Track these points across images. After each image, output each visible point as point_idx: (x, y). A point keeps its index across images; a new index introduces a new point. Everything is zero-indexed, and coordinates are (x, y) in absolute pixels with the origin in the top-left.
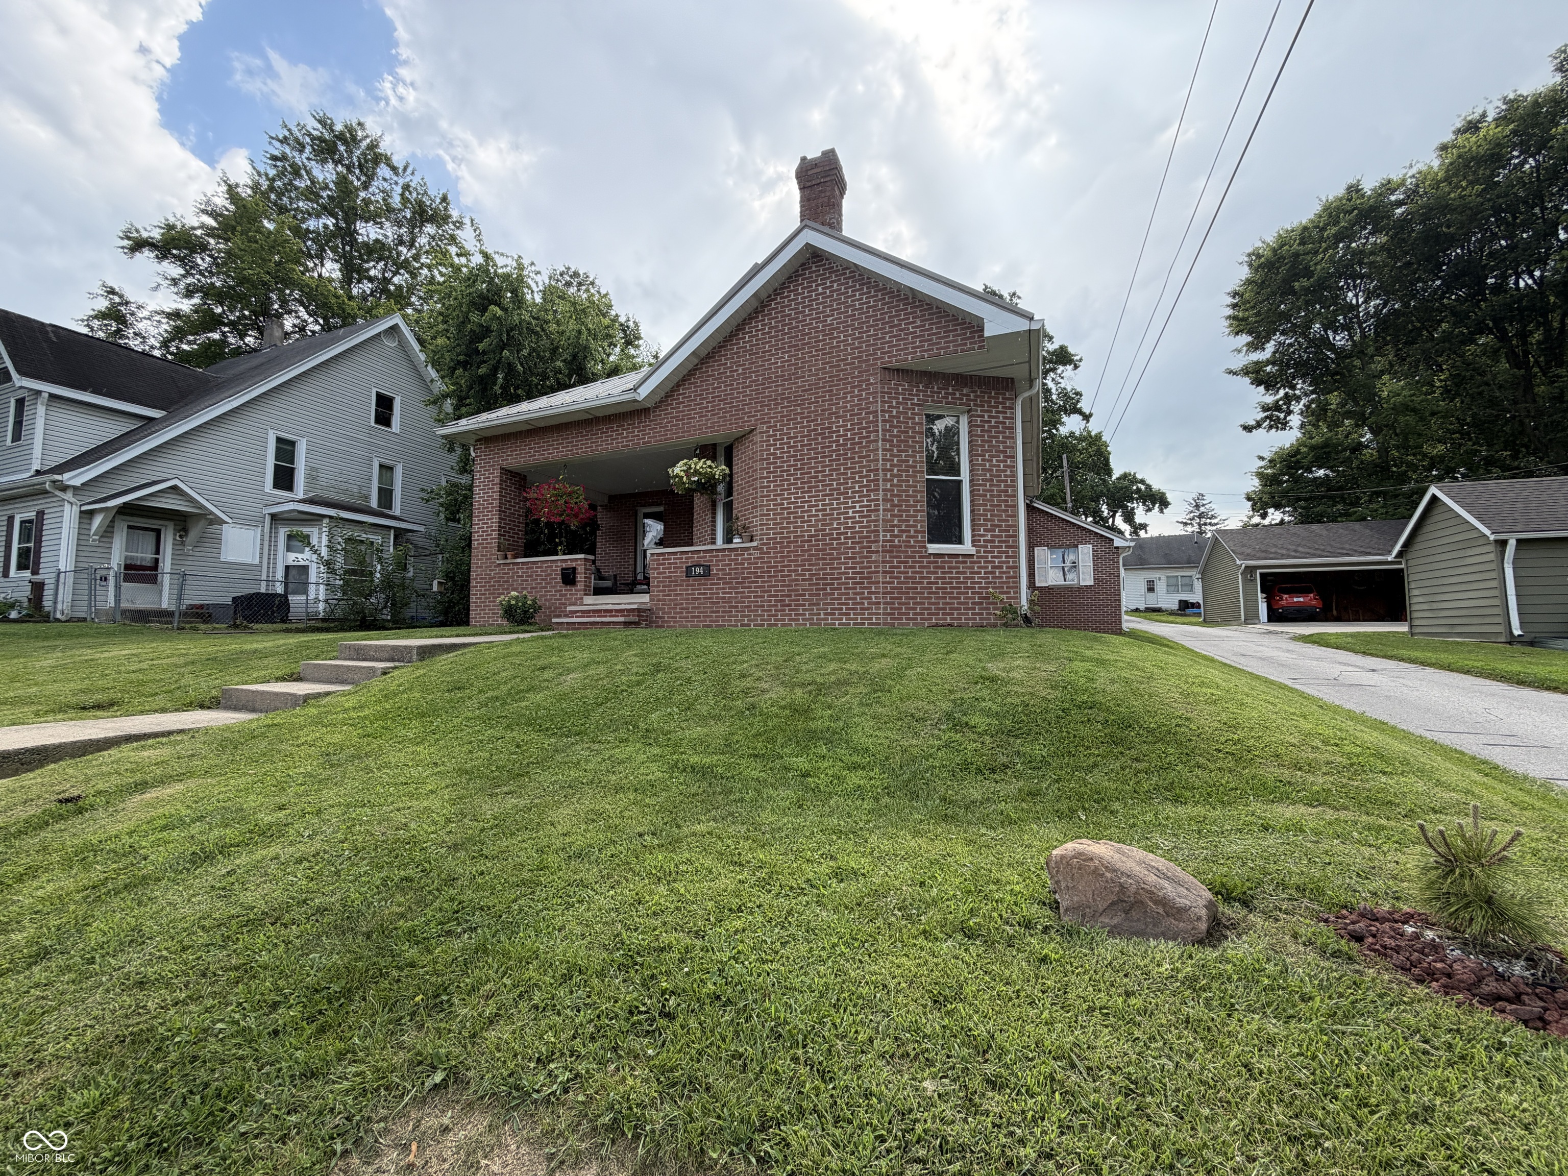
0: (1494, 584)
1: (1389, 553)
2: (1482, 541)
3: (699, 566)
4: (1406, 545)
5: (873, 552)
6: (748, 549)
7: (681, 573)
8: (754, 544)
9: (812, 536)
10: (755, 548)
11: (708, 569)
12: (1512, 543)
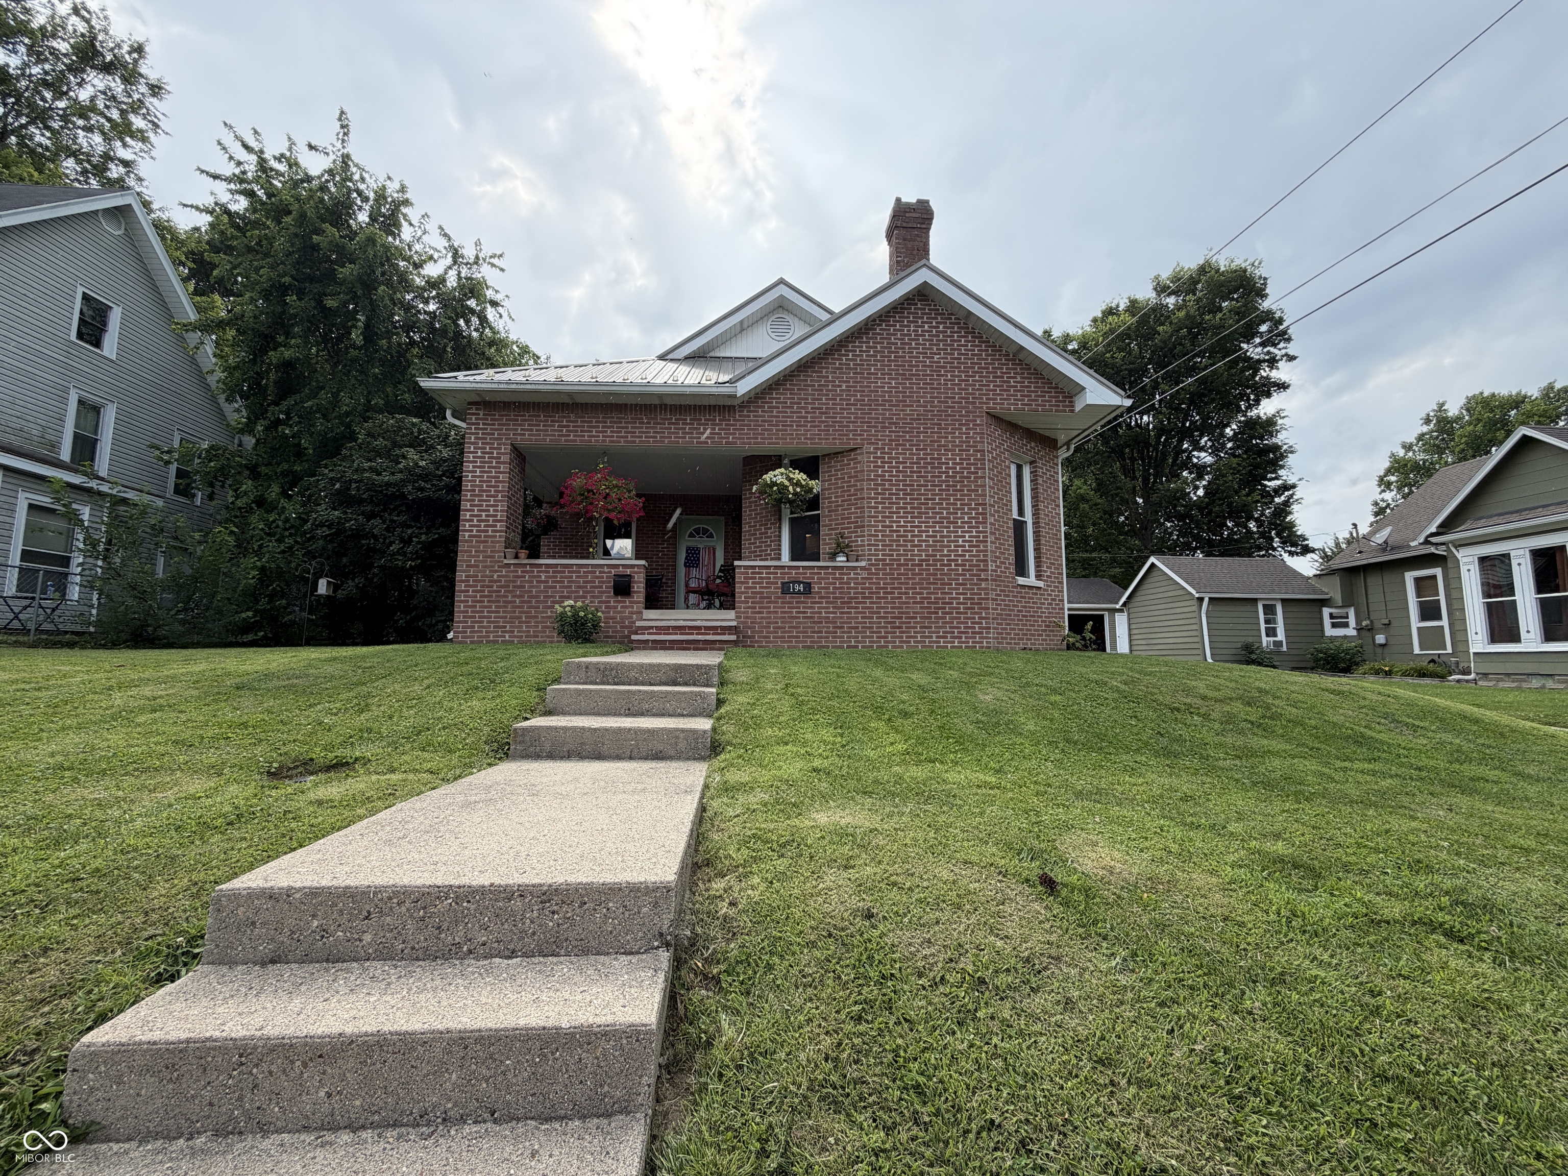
0: (1195, 627)
1: (1117, 603)
2: (1188, 597)
3: (799, 583)
4: (1129, 598)
5: (982, 580)
6: (855, 568)
7: (776, 589)
8: (863, 564)
9: (923, 560)
10: (863, 568)
11: (808, 587)
12: (1206, 600)
